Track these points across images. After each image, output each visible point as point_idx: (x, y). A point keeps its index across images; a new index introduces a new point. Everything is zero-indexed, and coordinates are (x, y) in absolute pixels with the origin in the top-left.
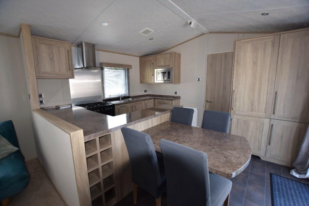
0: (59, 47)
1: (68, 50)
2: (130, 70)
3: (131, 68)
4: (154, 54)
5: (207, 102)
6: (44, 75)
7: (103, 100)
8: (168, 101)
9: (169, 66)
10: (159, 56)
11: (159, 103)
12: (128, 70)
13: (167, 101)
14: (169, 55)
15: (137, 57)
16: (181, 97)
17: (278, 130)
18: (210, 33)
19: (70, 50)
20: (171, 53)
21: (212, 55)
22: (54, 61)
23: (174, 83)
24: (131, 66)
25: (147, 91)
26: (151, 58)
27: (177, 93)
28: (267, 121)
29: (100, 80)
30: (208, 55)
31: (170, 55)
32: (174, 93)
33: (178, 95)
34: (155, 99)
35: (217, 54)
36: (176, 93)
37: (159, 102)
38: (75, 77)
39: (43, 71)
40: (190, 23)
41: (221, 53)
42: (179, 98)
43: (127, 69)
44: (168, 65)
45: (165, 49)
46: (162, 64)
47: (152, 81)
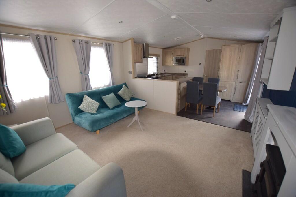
5: (205, 76)
7: (147, 75)
12: (158, 57)
16: (189, 74)
17: (238, 87)
18: (208, 38)
20: (185, 48)
21: (209, 50)
23: (186, 66)
24: (160, 55)
25: (165, 70)
27: (186, 72)
28: (234, 83)
30: (207, 50)
32: (184, 71)
33: (186, 73)
36: (185, 71)
40: (201, 35)
42: (187, 74)
44: (183, 55)
46: (179, 54)
47: (171, 64)
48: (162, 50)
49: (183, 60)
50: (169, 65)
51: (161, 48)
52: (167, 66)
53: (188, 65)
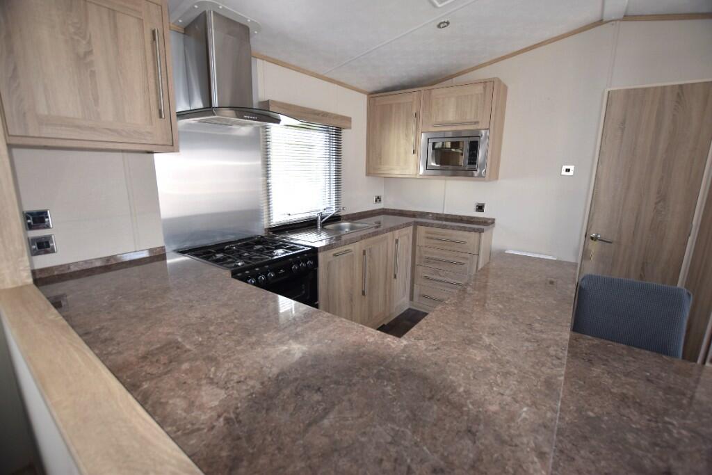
0: (114, 10)
1: (153, 32)
2: (344, 132)
3: (350, 128)
4: (422, 86)
5: (595, 240)
6: (48, 131)
7: (265, 229)
8: (466, 233)
9: (476, 123)
10: (438, 91)
11: (432, 238)
12: (338, 130)
13: (460, 233)
14: (480, 88)
15: (362, 95)
16: (496, 222)
19: (161, 32)
21: (628, 91)
22: (93, 74)
23: (489, 180)
24: (349, 120)
25: (382, 199)
26: (410, 98)
27: (485, 208)
29: (259, 163)
31: (485, 88)
32: (474, 207)
33: (486, 214)
34: (416, 224)
35: (645, 90)
36: (480, 208)
37: (430, 235)
38: (181, 145)
39: (42, 110)
41: (664, 87)
42: (489, 223)
43: (336, 128)
44: (476, 120)
45: (454, 73)
46: (451, 116)
47: (410, 171)
48: (364, 98)
49: (474, 147)
50: (397, 172)
51: (361, 91)
52: (388, 179)
53: (495, 177)
